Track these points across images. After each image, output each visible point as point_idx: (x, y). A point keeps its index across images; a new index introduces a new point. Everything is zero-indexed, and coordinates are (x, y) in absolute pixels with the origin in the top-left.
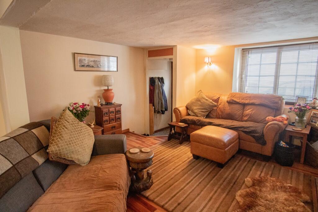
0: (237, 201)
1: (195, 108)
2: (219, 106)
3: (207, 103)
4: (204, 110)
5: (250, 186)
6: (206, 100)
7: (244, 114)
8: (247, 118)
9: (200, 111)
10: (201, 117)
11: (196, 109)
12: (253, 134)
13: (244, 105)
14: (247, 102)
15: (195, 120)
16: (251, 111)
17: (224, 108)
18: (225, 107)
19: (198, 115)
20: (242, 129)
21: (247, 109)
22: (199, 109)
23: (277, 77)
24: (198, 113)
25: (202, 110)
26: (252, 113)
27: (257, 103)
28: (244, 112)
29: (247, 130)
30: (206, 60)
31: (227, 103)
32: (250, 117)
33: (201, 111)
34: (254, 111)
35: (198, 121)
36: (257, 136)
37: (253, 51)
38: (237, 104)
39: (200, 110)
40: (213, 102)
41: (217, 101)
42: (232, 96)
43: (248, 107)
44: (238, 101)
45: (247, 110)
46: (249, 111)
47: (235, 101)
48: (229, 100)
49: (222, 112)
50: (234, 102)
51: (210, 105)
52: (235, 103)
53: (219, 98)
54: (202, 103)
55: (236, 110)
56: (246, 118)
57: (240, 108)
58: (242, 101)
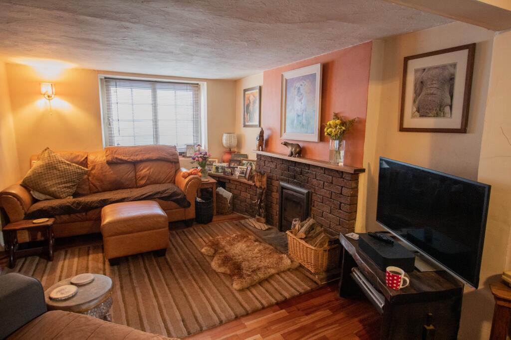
0: (222, 273)
1: (49, 183)
2: (93, 172)
3: (72, 170)
4: (68, 185)
5: (214, 254)
6: (68, 164)
7: (137, 177)
8: (145, 181)
9: (63, 188)
10: (68, 197)
11: (51, 184)
12: (175, 198)
13: (135, 164)
14: (139, 158)
15: (70, 204)
16: (147, 170)
17: (104, 174)
18: (106, 172)
19: (62, 196)
20: (159, 196)
21: (142, 168)
22: (59, 184)
23: (155, 121)
24: (59, 193)
25: (66, 185)
26: (149, 173)
27: (154, 158)
28: (138, 174)
29: (166, 195)
30: (46, 89)
31: (107, 165)
32: (148, 179)
33: (65, 187)
34: (152, 170)
35: (75, 205)
36: (181, 198)
37: (122, 83)
38: (125, 163)
39: (61, 186)
40: (80, 167)
41: (85, 163)
42: (112, 153)
43: (142, 166)
44: (125, 158)
45: (142, 170)
46: (144, 171)
47: (121, 160)
48: (110, 158)
49: (101, 181)
50: (119, 161)
51: (78, 173)
52: (122, 162)
53: (87, 158)
54: (62, 172)
55: (125, 172)
56: (143, 182)
57: (130, 169)
58: (132, 158)
